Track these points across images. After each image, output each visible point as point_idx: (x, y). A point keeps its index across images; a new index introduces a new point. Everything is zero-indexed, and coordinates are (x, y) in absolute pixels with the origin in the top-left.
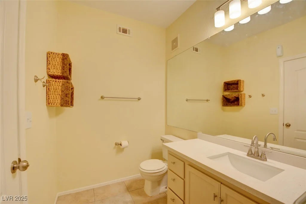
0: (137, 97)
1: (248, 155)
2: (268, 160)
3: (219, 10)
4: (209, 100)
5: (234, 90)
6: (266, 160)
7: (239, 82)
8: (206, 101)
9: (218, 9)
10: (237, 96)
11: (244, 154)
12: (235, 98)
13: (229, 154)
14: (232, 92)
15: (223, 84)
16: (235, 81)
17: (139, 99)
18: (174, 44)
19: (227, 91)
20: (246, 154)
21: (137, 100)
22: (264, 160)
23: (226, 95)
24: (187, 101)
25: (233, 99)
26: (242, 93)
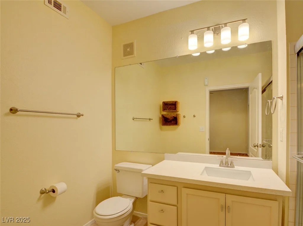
0: (76, 113)
1: (220, 166)
2: (235, 167)
3: (193, 34)
4: (152, 119)
5: (171, 110)
6: (234, 168)
7: (177, 103)
8: (149, 120)
9: (192, 32)
10: (175, 116)
11: (217, 166)
12: (173, 118)
13: (206, 168)
14: (170, 112)
15: (161, 103)
16: (173, 102)
17: (79, 116)
18: (128, 49)
19: (165, 111)
20: (219, 165)
21: (76, 116)
22: (233, 168)
23: (165, 115)
24: (133, 119)
25: (171, 119)
26: (178, 113)
